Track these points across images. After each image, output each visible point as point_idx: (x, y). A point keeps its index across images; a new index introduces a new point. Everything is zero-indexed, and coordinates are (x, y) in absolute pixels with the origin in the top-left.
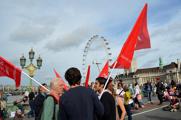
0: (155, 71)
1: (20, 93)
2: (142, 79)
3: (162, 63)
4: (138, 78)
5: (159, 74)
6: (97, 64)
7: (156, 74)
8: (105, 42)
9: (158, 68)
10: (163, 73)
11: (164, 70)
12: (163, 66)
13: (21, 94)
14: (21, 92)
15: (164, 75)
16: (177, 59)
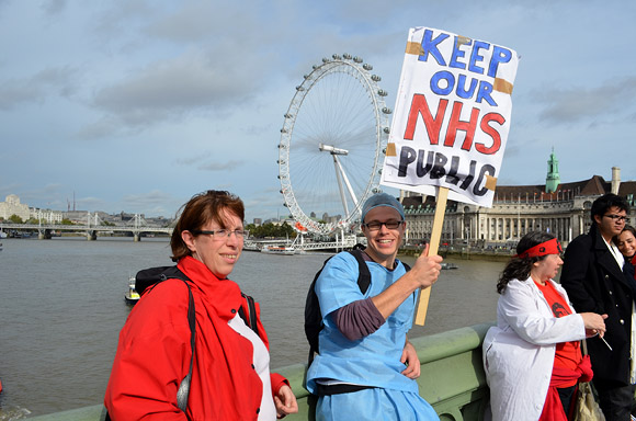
0: (531, 197)
1: (37, 231)
2: (486, 217)
3: (557, 175)
4: (474, 214)
5: (541, 207)
6: (332, 153)
7: (534, 207)
8: (369, 74)
9: (542, 188)
10: (557, 206)
11: (560, 195)
12: (558, 182)
13: (40, 235)
14: (39, 227)
15: (563, 213)
16: (613, 169)
